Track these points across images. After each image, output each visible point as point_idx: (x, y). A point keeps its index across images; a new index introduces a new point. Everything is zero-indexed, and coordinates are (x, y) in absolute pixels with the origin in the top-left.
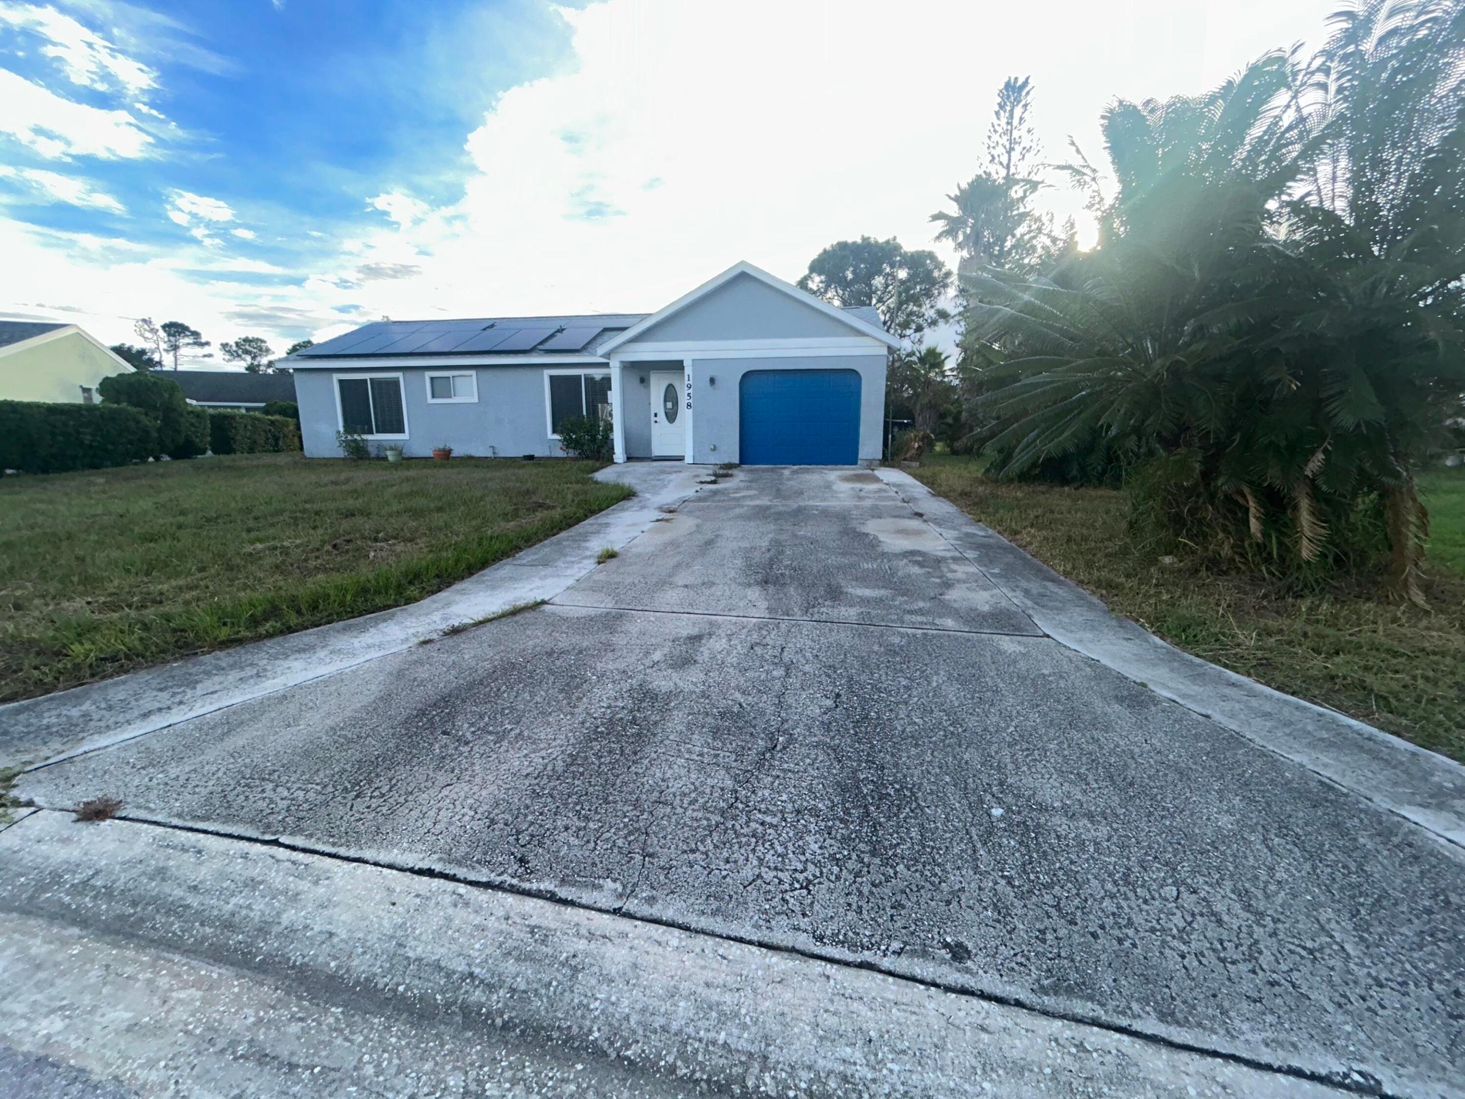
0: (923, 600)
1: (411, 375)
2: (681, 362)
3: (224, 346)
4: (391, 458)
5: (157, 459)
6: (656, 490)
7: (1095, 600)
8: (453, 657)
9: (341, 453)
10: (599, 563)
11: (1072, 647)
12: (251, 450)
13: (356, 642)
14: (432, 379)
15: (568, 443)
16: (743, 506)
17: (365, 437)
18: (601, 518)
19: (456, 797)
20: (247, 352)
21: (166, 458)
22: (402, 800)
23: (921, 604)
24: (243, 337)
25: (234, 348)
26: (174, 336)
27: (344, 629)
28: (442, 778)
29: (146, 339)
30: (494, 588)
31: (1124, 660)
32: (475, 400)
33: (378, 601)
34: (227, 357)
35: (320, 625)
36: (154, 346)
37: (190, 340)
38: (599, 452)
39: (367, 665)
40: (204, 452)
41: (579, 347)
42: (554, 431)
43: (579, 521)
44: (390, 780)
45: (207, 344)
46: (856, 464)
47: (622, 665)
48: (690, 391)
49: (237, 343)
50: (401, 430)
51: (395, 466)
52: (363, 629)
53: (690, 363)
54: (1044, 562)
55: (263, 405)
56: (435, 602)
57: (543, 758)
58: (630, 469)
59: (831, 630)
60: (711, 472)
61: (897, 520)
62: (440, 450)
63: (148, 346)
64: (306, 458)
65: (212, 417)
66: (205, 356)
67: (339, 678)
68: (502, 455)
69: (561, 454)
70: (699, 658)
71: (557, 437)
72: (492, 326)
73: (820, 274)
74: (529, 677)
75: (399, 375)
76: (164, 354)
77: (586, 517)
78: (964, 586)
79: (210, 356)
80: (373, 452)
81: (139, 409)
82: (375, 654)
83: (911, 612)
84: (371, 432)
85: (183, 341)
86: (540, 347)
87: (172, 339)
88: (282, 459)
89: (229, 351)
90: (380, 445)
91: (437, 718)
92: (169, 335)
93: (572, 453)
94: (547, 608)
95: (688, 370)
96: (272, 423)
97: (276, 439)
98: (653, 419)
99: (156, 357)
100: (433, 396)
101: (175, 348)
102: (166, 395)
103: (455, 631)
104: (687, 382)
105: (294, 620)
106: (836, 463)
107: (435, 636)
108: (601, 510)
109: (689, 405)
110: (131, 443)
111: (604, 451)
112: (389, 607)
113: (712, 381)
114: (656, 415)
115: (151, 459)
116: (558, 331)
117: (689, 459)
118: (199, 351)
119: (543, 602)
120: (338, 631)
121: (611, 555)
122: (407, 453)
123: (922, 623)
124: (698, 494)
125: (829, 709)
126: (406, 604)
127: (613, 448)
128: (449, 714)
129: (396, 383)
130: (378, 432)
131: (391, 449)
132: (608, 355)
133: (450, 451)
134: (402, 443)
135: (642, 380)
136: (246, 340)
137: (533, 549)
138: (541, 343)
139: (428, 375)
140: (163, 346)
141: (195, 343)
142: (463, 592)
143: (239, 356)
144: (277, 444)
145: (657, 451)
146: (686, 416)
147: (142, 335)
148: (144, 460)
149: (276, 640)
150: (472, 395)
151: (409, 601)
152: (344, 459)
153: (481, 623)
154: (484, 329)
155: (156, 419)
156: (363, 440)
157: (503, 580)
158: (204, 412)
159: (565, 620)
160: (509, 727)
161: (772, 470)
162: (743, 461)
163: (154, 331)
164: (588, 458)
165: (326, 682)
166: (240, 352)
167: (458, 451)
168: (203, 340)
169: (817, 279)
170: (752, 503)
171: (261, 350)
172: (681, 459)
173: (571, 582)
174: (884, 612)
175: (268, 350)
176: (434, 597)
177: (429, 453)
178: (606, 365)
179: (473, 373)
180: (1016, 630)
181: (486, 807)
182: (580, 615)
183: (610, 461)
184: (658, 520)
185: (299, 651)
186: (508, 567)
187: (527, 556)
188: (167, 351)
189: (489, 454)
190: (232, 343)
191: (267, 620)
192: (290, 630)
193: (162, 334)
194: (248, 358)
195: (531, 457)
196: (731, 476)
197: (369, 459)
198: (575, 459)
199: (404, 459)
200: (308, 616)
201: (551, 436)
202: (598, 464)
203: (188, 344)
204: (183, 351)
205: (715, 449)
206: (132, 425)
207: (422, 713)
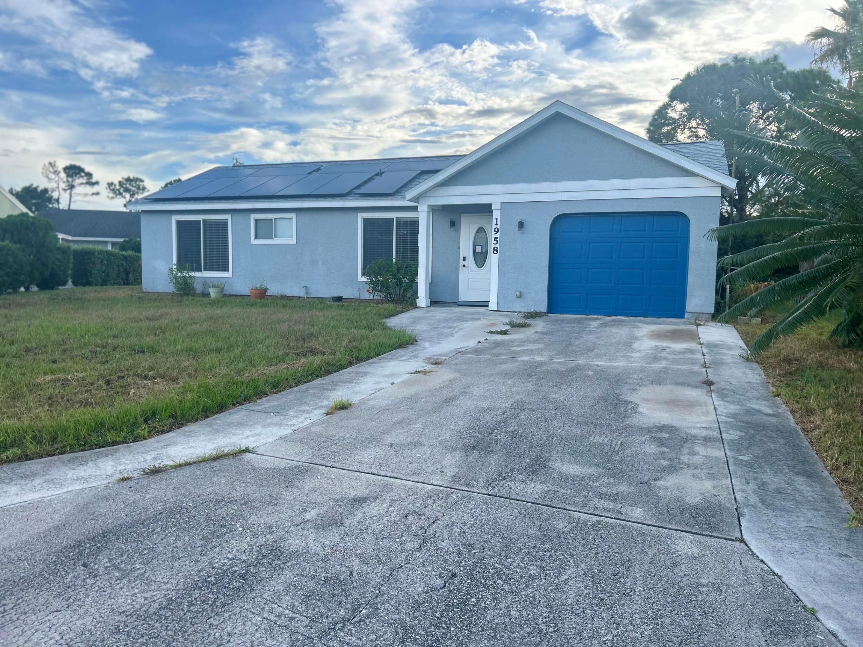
0: (630, 484)
1: (239, 217)
2: (490, 205)
3: (110, 185)
4: (213, 295)
5: (27, 289)
6: (439, 337)
7: (845, 505)
8: (137, 496)
9: (170, 288)
10: (327, 414)
11: (761, 557)
12: (104, 283)
13: (70, 474)
14: (256, 221)
15: (375, 286)
16: (516, 361)
17: (192, 274)
18: (363, 367)
19: (55, 622)
20: (127, 190)
21: (35, 288)
22: (15, 618)
23: (623, 488)
24: (126, 176)
25: (118, 187)
26: (72, 177)
27: (69, 461)
28: (56, 604)
29: (50, 179)
30: (217, 431)
31: (816, 580)
32: (294, 242)
33: (109, 437)
34: (111, 195)
35: (54, 455)
36: (55, 185)
37: (84, 180)
38: (404, 296)
39: (65, 495)
40: (64, 283)
41: (391, 191)
42: (364, 274)
43: (342, 367)
44: (18, 599)
45: (97, 183)
46: (683, 317)
47: (270, 520)
48: (498, 235)
49: (120, 182)
50: (226, 269)
51: (215, 303)
52: (84, 462)
53: (499, 207)
54: (817, 453)
55: (121, 240)
56: (158, 442)
57: (146, 599)
58: (430, 314)
59: (500, 506)
60: (507, 320)
61: (679, 388)
62: (256, 289)
63: (50, 186)
64: (143, 292)
65: (76, 252)
66: (93, 194)
67: (35, 506)
68: (314, 295)
69: (367, 296)
70: (347, 522)
71: (364, 279)
72: (318, 170)
73: (682, 102)
74: (186, 523)
75: (228, 217)
76: (62, 192)
77: (350, 364)
78: (690, 472)
79: (98, 194)
80: (199, 288)
81: (18, 246)
82: (78, 486)
83: (602, 496)
84: (199, 270)
85: (78, 181)
86: (357, 191)
87: (70, 179)
88: (123, 292)
89: (113, 190)
90: (206, 282)
91: (87, 551)
92: (68, 176)
93: (378, 296)
94: (248, 455)
95: (496, 214)
96: (125, 258)
97: (127, 274)
98: (461, 263)
99: (55, 195)
100: (256, 238)
101: (72, 187)
102: (41, 234)
103: (156, 471)
104: (494, 226)
105: (31, 448)
106: (659, 316)
107: (136, 475)
108: (369, 358)
109: (495, 250)
110: (7, 274)
111: (408, 295)
112: (118, 443)
113: (521, 225)
114: (464, 259)
115: (22, 289)
116: (377, 175)
117: (493, 306)
118: (89, 190)
119: (247, 450)
120: (63, 462)
121: (343, 407)
122: (228, 290)
123: (605, 509)
124: (480, 346)
125: (433, 589)
126: (133, 441)
127: (416, 292)
128: (99, 548)
129: (224, 224)
130: (206, 269)
131: (214, 287)
132: (416, 199)
133: (265, 290)
134: (223, 281)
135: (453, 224)
136: (128, 180)
137: (278, 396)
138: (358, 187)
139: (254, 216)
140: (62, 185)
141: (87, 183)
142: (189, 435)
143: (120, 194)
144: (127, 278)
145: (463, 297)
146: (493, 259)
147: (47, 177)
148: (15, 290)
149: (12, 466)
150: (292, 237)
151: (136, 439)
152: (172, 295)
153: (181, 465)
154: (310, 173)
155: (29, 255)
156: (190, 277)
157: (230, 425)
158: (69, 247)
159: (254, 469)
160: (138, 566)
161: (579, 321)
162: (551, 309)
163: (56, 173)
164: (393, 301)
165: (24, 507)
166: (121, 191)
167: (274, 290)
168: (94, 180)
169: (680, 107)
170: (526, 358)
171: (138, 188)
172: (485, 305)
173: (288, 431)
174: (574, 493)
175: (144, 189)
176: (162, 437)
177: (246, 291)
178: (415, 209)
179: (293, 215)
180: (711, 529)
181: (72, 635)
182: (269, 466)
183: (412, 304)
184: (417, 372)
185: (22, 478)
186: (243, 412)
187: (265, 403)
188: (65, 190)
189: (302, 294)
190: (116, 182)
191: (13, 446)
192: (28, 458)
193: (63, 175)
194: (128, 196)
195: (339, 299)
196: (529, 326)
197: (194, 295)
198: (378, 302)
199: (225, 296)
200: (47, 447)
201: (362, 279)
202: (400, 308)
203: (82, 184)
204: (78, 190)
205: (520, 296)
206: (11, 259)
207: (79, 544)
